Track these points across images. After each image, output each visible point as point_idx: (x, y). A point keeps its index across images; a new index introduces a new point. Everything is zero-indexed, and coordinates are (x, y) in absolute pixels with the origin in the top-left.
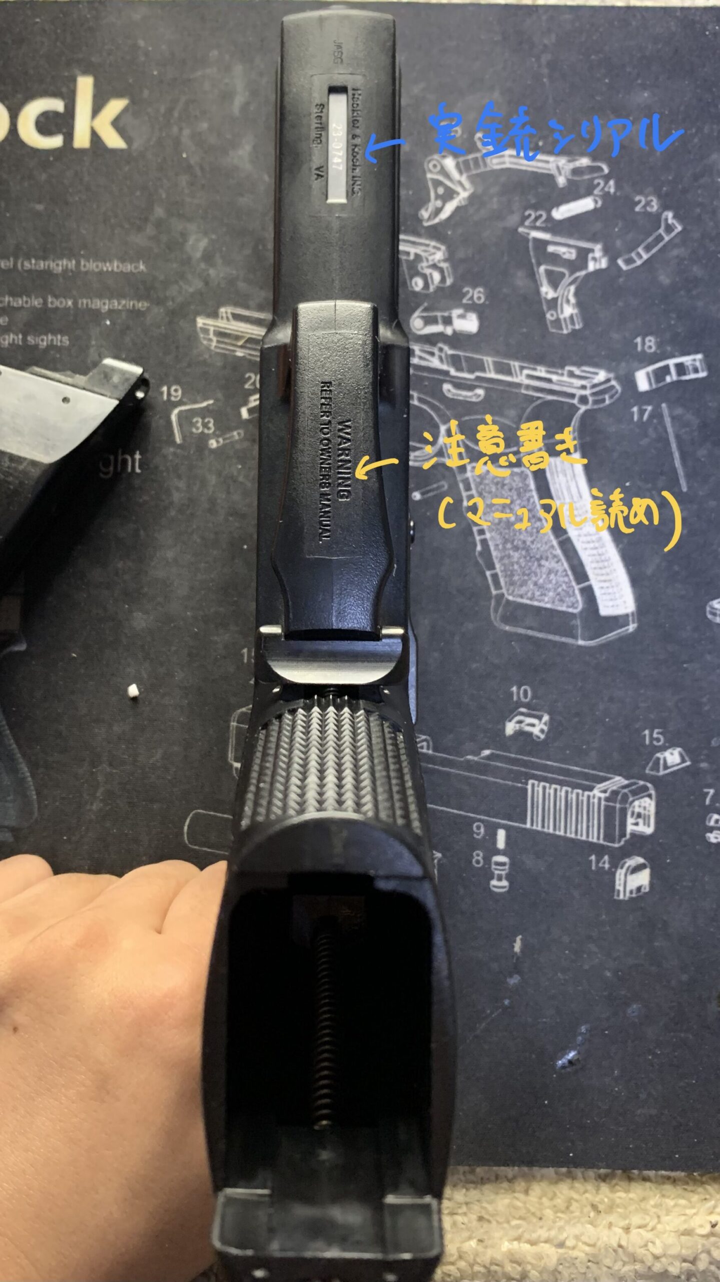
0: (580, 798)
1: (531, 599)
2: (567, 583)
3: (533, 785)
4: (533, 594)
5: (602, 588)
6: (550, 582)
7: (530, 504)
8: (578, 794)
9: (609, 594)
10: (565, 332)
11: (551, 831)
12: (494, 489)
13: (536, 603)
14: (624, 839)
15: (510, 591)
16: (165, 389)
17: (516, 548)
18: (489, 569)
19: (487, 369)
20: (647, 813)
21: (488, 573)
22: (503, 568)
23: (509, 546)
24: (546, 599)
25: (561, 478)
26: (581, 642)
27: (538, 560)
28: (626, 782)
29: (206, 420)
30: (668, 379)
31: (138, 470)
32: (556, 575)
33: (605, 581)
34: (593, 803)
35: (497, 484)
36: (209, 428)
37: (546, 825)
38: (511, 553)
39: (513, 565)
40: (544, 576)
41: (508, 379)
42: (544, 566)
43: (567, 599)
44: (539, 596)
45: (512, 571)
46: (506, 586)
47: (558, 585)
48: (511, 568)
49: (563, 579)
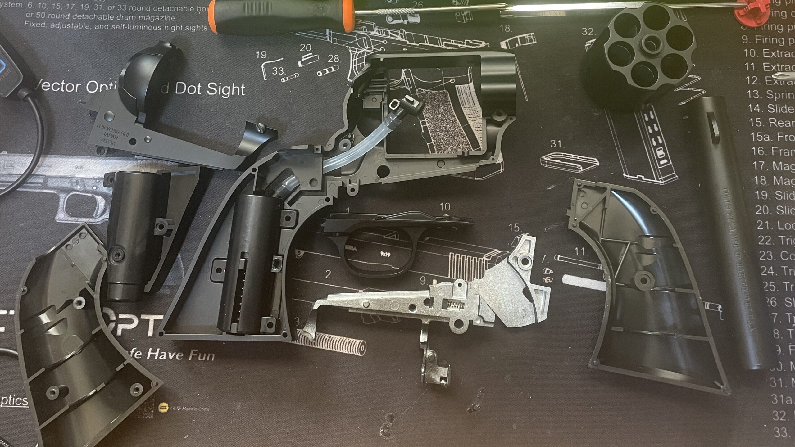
0: (476, 261)
3: (452, 255)
6: (460, 147)
7: (449, 108)
8: (475, 259)
10: (465, 22)
12: (430, 101)
16: (258, 52)
17: (442, 131)
18: (428, 143)
19: (425, 41)
21: (428, 144)
22: (435, 142)
23: (438, 130)
25: (465, 95)
26: (475, 179)
27: (453, 137)
28: (500, 252)
29: (280, 68)
30: (517, 45)
31: (243, 94)
32: (463, 144)
34: (483, 264)
35: (431, 98)
36: (281, 72)
37: (458, 276)
38: (439, 133)
39: (440, 140)
40: (457, 145)
41: (437, 46)
42: (456, 140)
45: (440, 143)
46: (437, 150)
47: (464, 149)
48: (439, 141)
49: (466, 146)
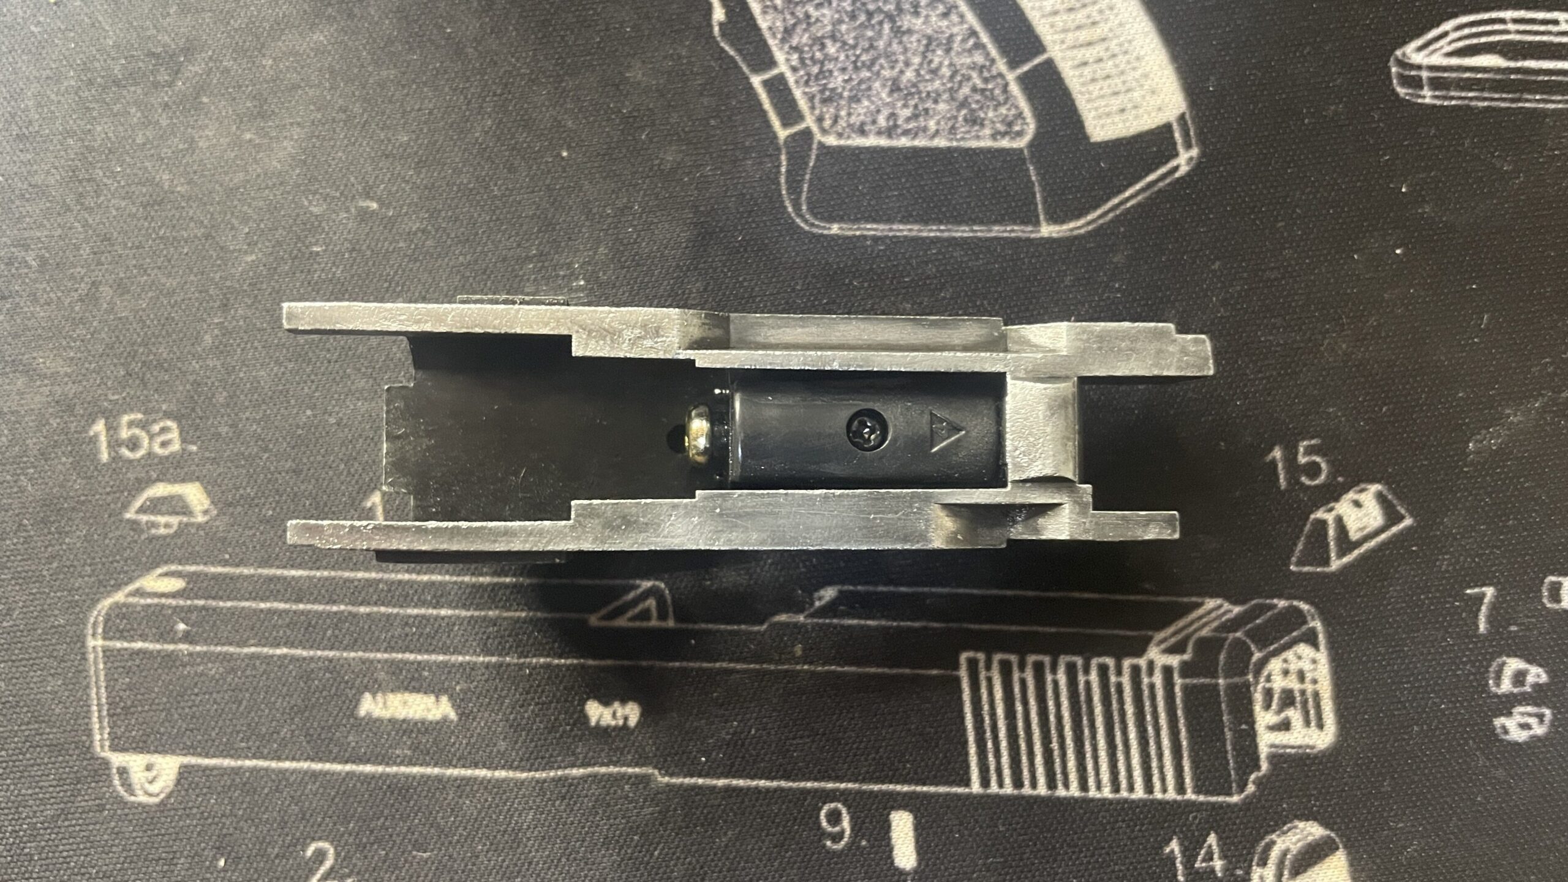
0: (1113, 679)
1: (890, 132)
2: (983, 67)
3: (973, 664)
4: (893, 116)
5: (1085, 64)
6: (934, 72)
8: (1103, 670)
9: (1108, 77)
11: (1042, 790)
13: (904, 142)
14: (1253, 777)
15: (827, 123)
18: (756, 72)
20: (1309, 688)
21: (756, 81)
22: (794, 59)
24: (932, 125)
26: (1047, 230)
28: (1237, 610)
32: (948, 50)
33: (1090, 44)
34: (1152, 687)
37: (1026, 773)
38: (811, 9)
39: (823, 46)
40: (916, 60)
42: (909, 32)
43: (991, 114)
44: (908, 120)
45: (822, 63)
46: (813, 108)
47: (959, 78)
48: (818, 55)
49: (968, 60)
